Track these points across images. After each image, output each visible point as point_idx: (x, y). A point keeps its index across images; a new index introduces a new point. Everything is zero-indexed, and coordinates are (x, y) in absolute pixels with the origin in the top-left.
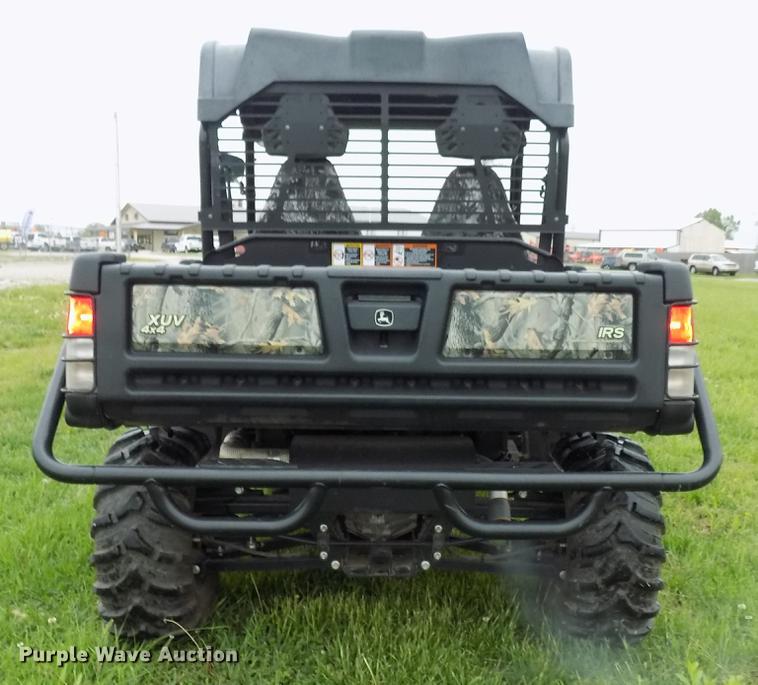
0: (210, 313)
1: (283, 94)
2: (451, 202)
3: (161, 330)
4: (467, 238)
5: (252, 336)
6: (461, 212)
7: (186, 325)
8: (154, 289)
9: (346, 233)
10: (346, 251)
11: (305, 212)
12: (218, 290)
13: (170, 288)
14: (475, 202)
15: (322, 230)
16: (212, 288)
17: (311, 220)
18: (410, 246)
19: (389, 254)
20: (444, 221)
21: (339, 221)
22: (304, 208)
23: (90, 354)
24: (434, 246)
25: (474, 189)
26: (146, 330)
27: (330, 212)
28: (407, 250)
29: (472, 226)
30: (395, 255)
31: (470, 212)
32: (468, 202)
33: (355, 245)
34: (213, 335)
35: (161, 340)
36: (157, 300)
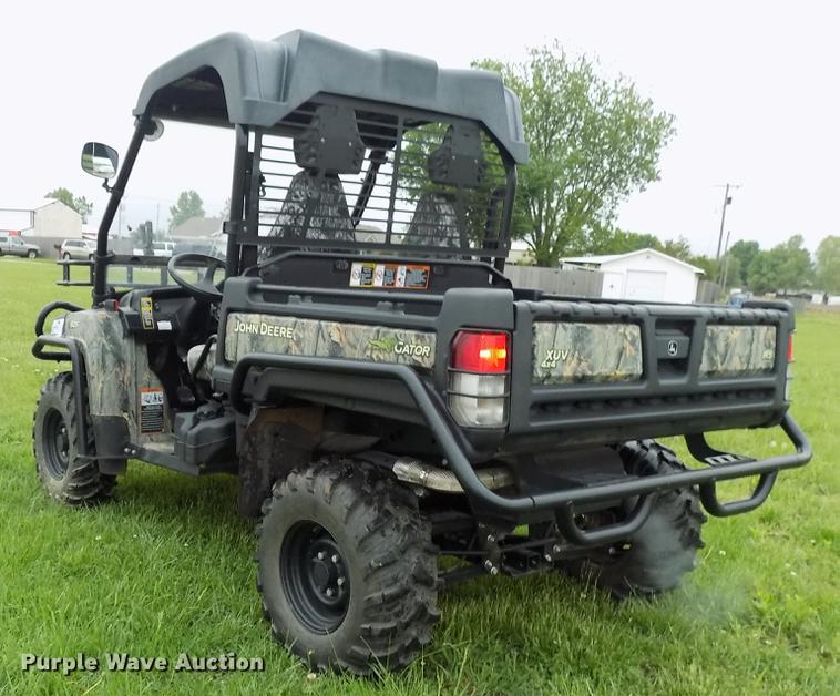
0: (584, 348)
1: (320, 105)
2: (429, 225)
3: (553, 365)
4: (439, 260)
5: (606, 367)
6: (436, 235)
7: (569, 359)
8: (549, 326)
9: (349, 252)
10: (363, 271)
11: (318, 228)
12: (589, 326)
13: (560, 325)
14: (446, 226)
15: (330, 248)
16: (584, 325)
17: (323, 237)
18: (411, 267)
19: (395, 274)
20: (423, 243)
21: (345, 239)
22: (319, 225)
23: (501, 390)
24: (428, 268)
25: (446, 214)
26: (544, 365)
27: (339, 229)
28: (408, 271)
29: (443, 249)
30: (399, 275)
31: (441, 236)
32: (442, 226)
33: (369, 265)
34: (584, 369)
35: (553, 374)
36: (552, 337)
